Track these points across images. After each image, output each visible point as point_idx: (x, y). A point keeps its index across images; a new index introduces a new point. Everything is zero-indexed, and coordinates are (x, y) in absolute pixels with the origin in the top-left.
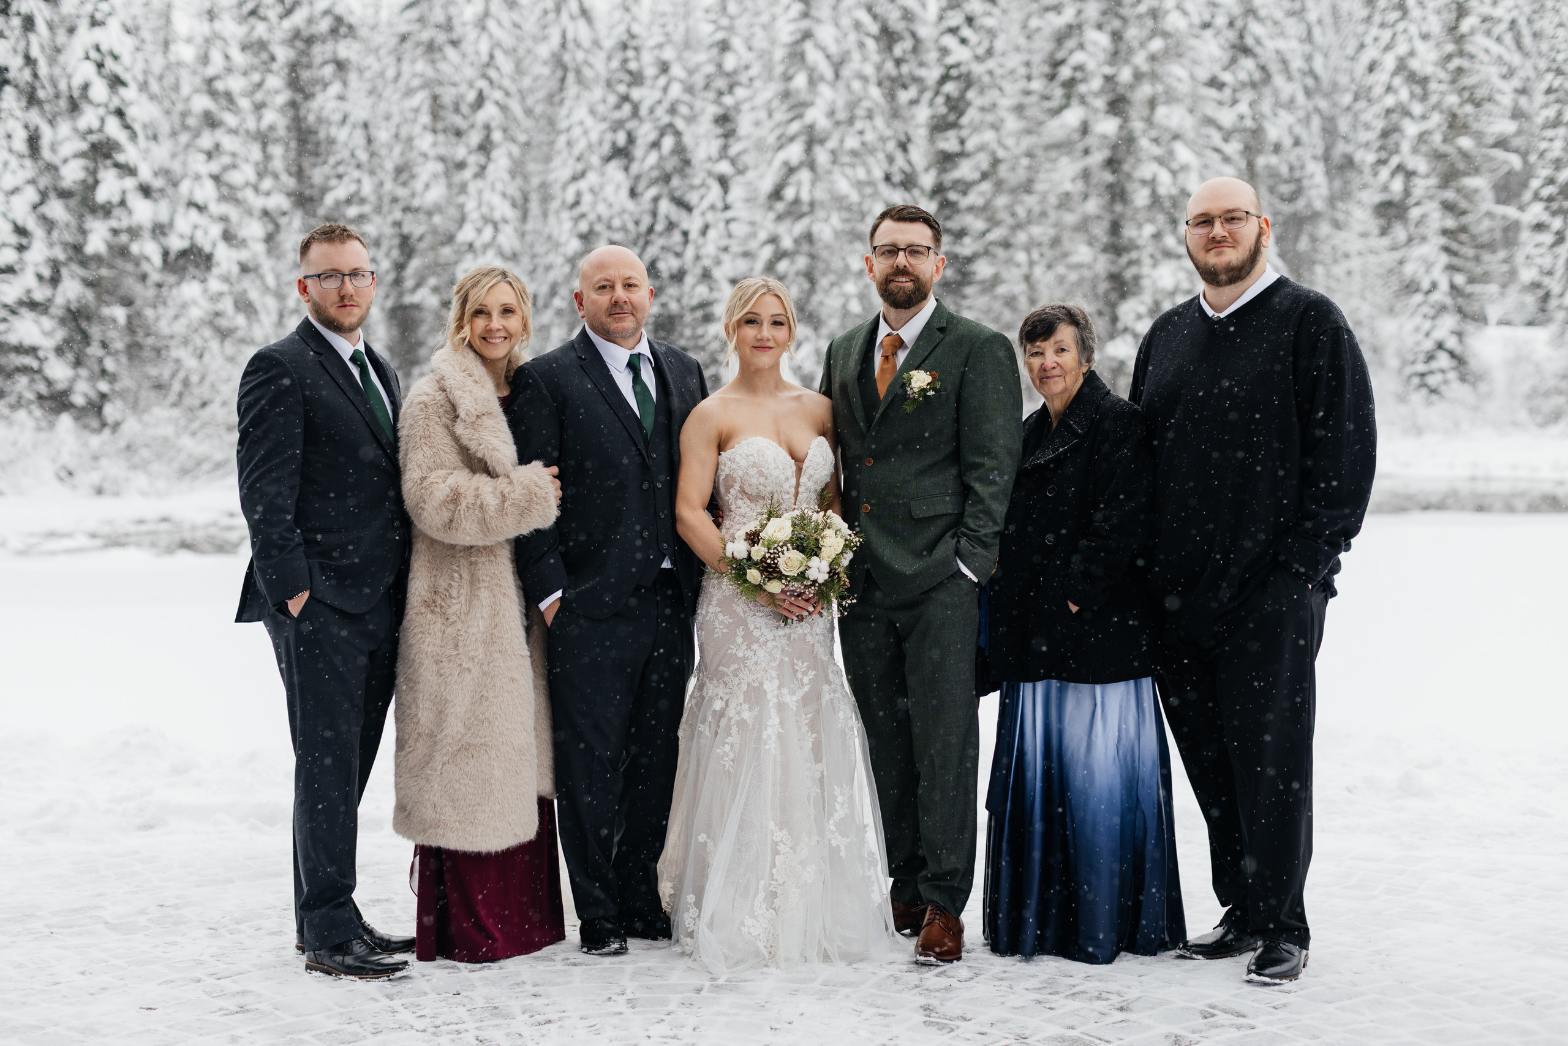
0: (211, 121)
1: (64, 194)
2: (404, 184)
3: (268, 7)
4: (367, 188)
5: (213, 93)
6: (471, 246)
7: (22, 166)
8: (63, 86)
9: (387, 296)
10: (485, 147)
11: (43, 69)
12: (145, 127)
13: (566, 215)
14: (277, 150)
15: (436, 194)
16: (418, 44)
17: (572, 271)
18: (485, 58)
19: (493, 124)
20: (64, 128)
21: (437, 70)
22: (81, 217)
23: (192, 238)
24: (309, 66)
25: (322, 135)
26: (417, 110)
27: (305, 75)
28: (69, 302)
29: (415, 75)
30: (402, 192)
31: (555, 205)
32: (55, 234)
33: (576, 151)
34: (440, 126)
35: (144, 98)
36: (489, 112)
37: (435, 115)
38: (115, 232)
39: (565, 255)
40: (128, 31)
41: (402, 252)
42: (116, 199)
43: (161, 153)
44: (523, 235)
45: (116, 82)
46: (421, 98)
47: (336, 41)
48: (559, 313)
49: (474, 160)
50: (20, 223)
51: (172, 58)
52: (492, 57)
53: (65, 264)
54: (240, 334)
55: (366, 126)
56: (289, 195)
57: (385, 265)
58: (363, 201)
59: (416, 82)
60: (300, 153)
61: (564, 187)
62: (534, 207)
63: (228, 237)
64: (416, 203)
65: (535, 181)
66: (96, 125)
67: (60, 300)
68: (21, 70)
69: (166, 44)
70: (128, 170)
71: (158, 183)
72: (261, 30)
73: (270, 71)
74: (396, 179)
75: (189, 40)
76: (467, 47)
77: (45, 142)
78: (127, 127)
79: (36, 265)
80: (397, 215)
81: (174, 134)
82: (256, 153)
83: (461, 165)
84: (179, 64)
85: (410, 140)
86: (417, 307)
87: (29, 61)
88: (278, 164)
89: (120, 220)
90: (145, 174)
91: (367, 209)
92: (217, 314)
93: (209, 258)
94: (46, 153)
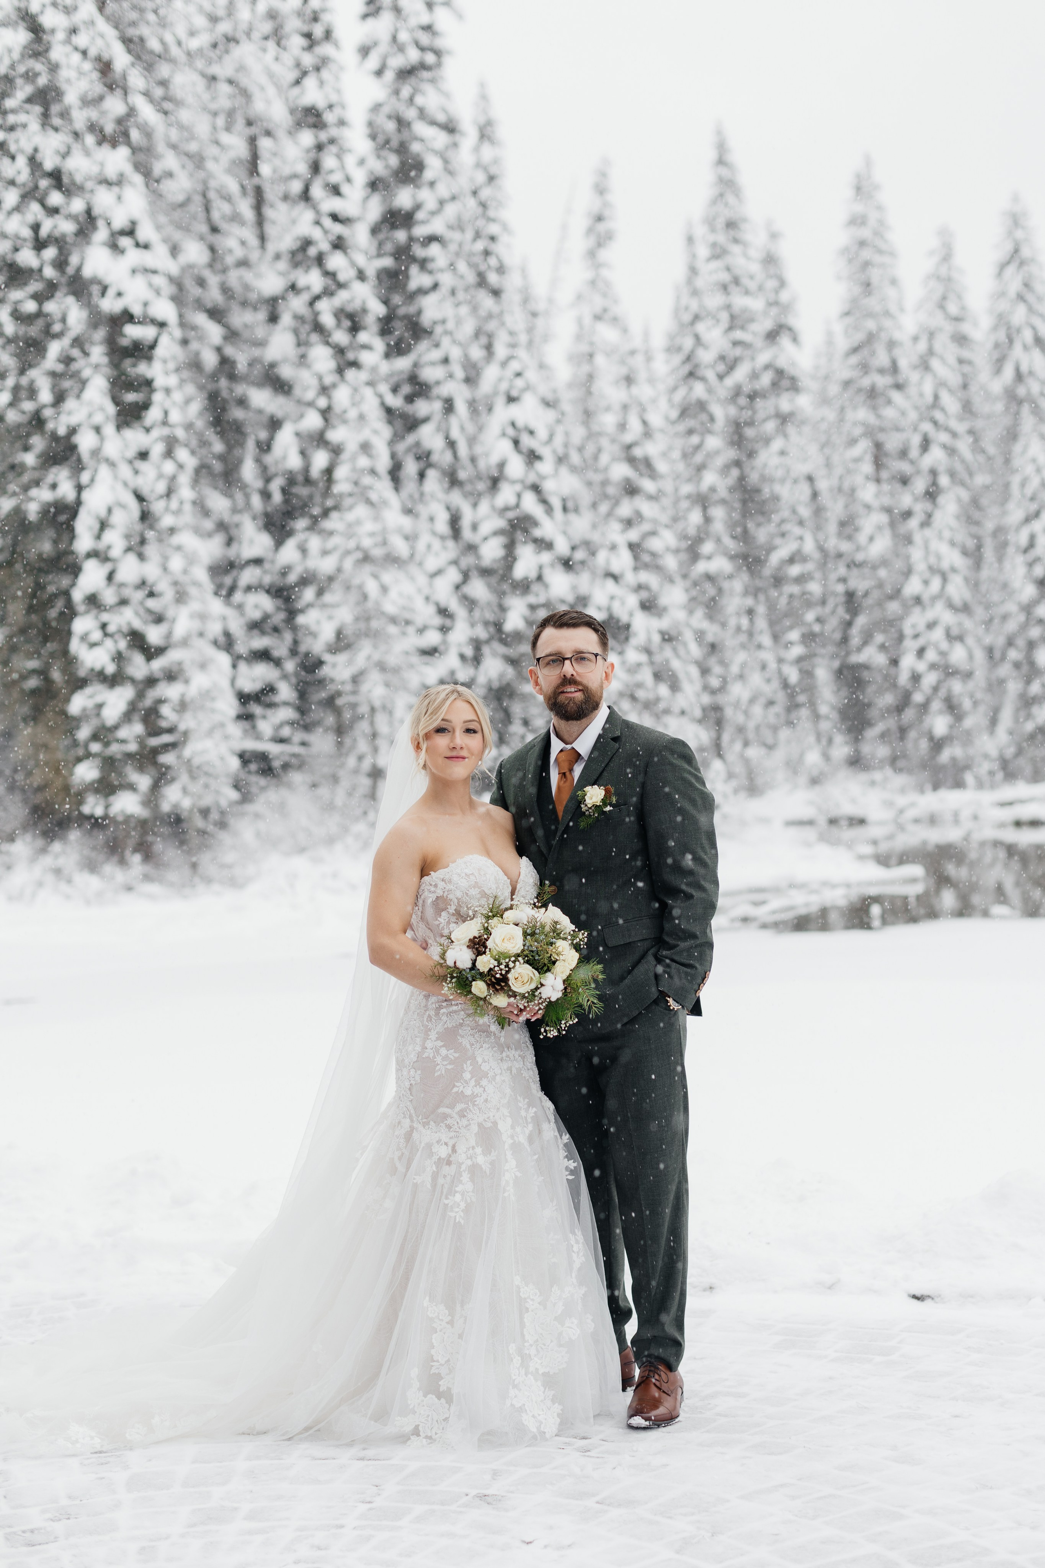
0: (631, 490)
1: (485, 572)
2: (849, 538)
3: (706, 367)
4: (809, 546)
5: (632, 461)
6: (918, 600)
7: (445, 548)
8: (482, 464)
9: (833, 657)
10: (932, 494)
11: (463, 450)
12: (564, 500)
13: (1020, 560)
14: (718, 513)
15: (881, 546)
16: (860, 390)
17: (1027, 619)
18: (930, 399)
19: (941, 469)
20: (484, 507)
21: (879, 416)
22: (501, 594)
23: (609, 609)
24: (750, 423)
25: (766, 492)
26: (857, 460)
27: (749, 432)
28: (490, 681)
29: (855, 424)
30: (845, 547)
31: (1011, 550)
32: (477, 614)
33: (1029, 491)
34: (884, 475)
35: (564, 471)
36: (936, 456)
37: (878, 463)
38: (533, 608)
39: (1019, 604)
40: (548, 404)
41: (848, 611)
42: (533, 575)
43: (581, 525)
44: (974, 585)
45: (532, 457)
46: (863, 446)
47: (778, 395)
48: (1017, 665)
49: (920, 508)
50: (443, 604)
51: (595, 428)
52: (936, 397)
53: (488, 642)
54: (662, 706)
55: (810, 479)
56: (732, 558)
57: (833, 623)
58: (804, 559)
59: (858, 431)
60: (745, 513)
61: (1018, 529)
62: (989, 553)
63: (648, 606)
64: (860, 557)
65: (990, 526)
66: (512, 500)
67: (482, 679)
68: (443, 452)
69: (588, 415)
70: (544, 545)
71: (579, 555)
72: (699, 390)
73: (709, 432)
74: (840, 535)
75: (608, 409)
76: (912, 390)
77: (466, 523)
78: (544, 501)
79: (459, 645)
80: (842, 571)
81: (594, 505)
82: (695, 517)
83: (907, 514)
84: (600, 434)
85: (853, 490)
86: (866, 667)
87: (451, 444)
88: (718, 527)
89: (537, 595)
90: (562, 547)
91: (810, 566)
92: (640, 685)
93: (628, 627)
94: (467, 534)
